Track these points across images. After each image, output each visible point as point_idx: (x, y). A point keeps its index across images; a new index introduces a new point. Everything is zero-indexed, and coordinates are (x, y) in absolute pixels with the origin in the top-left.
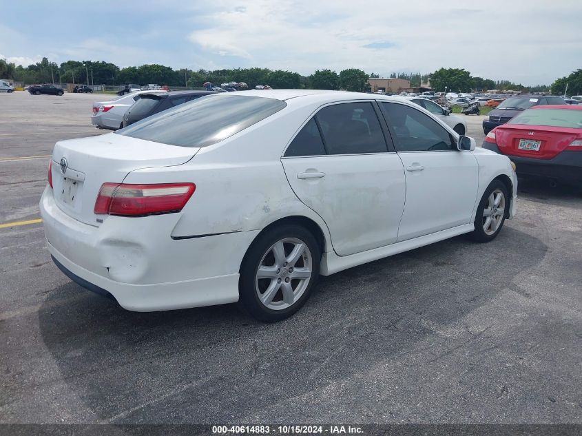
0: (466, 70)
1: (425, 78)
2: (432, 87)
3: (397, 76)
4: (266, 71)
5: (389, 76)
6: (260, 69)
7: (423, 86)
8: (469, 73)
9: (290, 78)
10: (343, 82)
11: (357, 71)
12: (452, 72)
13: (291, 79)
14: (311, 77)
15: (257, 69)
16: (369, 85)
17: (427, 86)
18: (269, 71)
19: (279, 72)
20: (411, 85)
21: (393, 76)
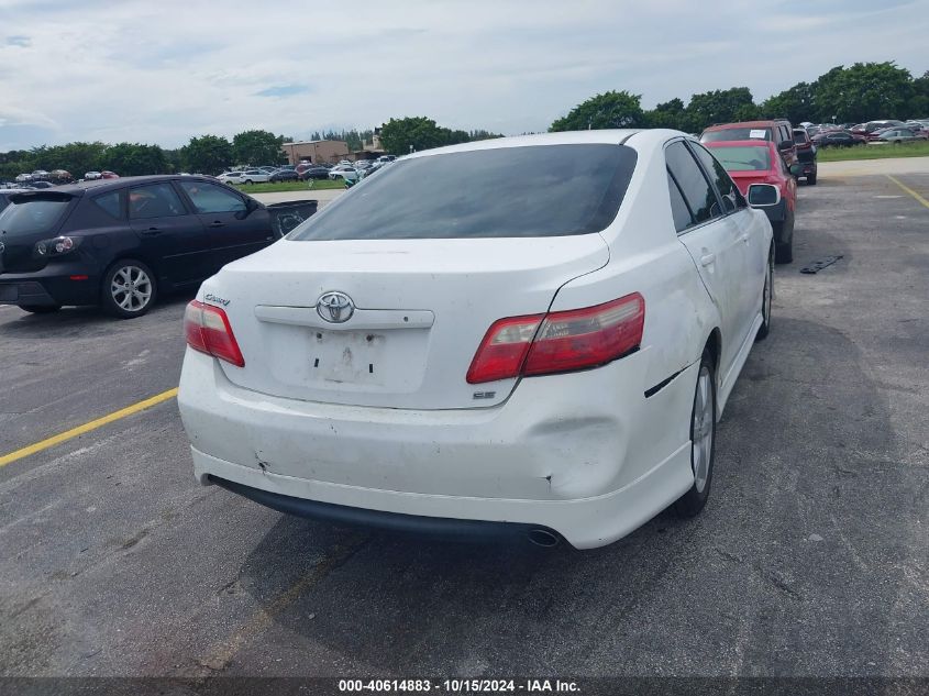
0: (430, 118)
1: (368, 136)
2: (385, 148)
3: (321, 137)
4: (97, 147)
5: (310, 137)
6: (85, 145)
7: (367, 148)
8: (435, 123)
9: (144, 154)
10: (242, 152)
11: (260, 134)
12: (410, 124)
13: (148, 157)
14: (185, 150)
15: (80, 145)
16: (285, 154)
17: (375, 147)
18: (104, 147)
19: (123, 146)
20: (350, 149)
21: (316, 137)
